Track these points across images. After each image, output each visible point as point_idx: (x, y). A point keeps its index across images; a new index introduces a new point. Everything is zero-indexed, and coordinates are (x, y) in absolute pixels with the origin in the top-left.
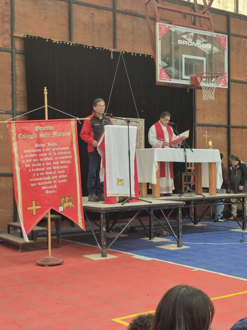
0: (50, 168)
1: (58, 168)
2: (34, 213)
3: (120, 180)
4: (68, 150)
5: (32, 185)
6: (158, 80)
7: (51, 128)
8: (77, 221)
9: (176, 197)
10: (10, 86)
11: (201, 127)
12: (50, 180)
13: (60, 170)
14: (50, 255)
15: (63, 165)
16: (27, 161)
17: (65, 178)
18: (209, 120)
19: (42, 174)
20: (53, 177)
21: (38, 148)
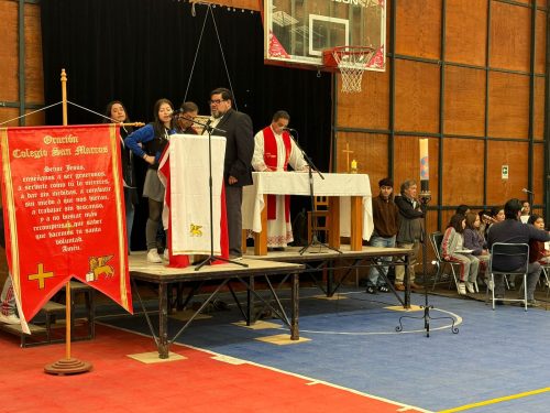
0: (71, 209)
1: (85, 207)
2: (42, 285)
3: (195, 229)
4: (104, 178)
5: (38, 237)
6: (268, 56)
7: (72, 139)
8: (119, 297)
9: (295, 253)
10: (14, 59)
11: (344, 134)
12: (71, 229)
13: (89, 211)
14: (68, 354)
15: (93, 202)
16: (30, 196)
17: (98, 226)
18: (358, 121)
19: (57, 218)
20: (76, 224)
21: (49, 174)
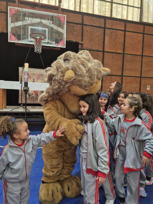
6: (9, 41)
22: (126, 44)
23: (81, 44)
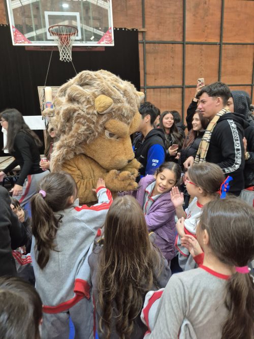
6: (14, 44)
11: (152, 90)
18: (161, 82)
22: (225, 25)
23: (143, 32)
